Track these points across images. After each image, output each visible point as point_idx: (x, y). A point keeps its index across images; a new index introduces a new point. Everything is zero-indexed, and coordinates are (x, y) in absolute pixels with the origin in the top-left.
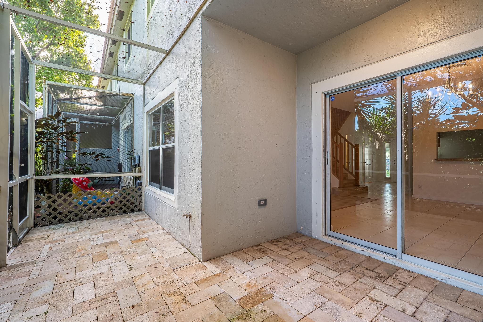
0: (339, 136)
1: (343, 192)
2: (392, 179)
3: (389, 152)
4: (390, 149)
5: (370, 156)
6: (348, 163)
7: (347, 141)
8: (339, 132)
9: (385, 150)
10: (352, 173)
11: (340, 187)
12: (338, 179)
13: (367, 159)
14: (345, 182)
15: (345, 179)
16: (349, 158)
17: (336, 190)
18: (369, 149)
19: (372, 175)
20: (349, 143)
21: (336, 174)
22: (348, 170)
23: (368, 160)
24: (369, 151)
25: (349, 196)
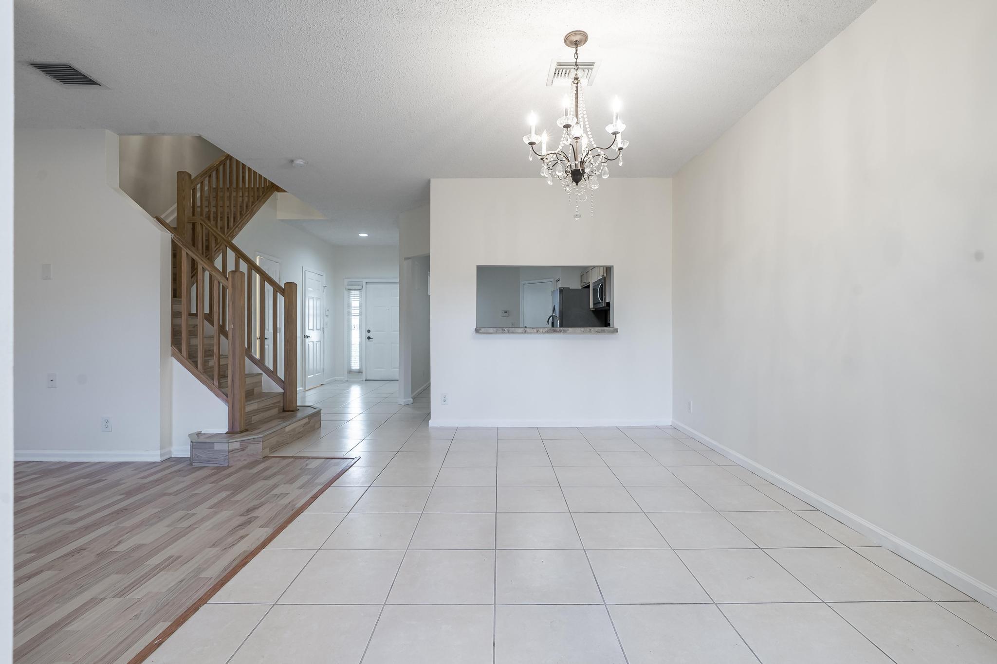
0: (231, 254)
1: (243, 450)
2: (364, 373)
3: (357, 312)
4: (361, 305)
5: (318, 319)
6: (262, 338)
7: (259, 270)
8: (233, 242)
9: (349, 305)
10: (273, 374)
11: (232, 432)
12: (227, 402)
13: (311, 327)
14: (253, 406)
15: (250, 395)
16: (266, 327)
17: (217, 447)
18: (315, 303)
19: (322, 366)
20: (265, 278)
21: (216, 383)
22: (260, 363)
23: (313, 330)
24: (315, 308)
25: (266, 458)
